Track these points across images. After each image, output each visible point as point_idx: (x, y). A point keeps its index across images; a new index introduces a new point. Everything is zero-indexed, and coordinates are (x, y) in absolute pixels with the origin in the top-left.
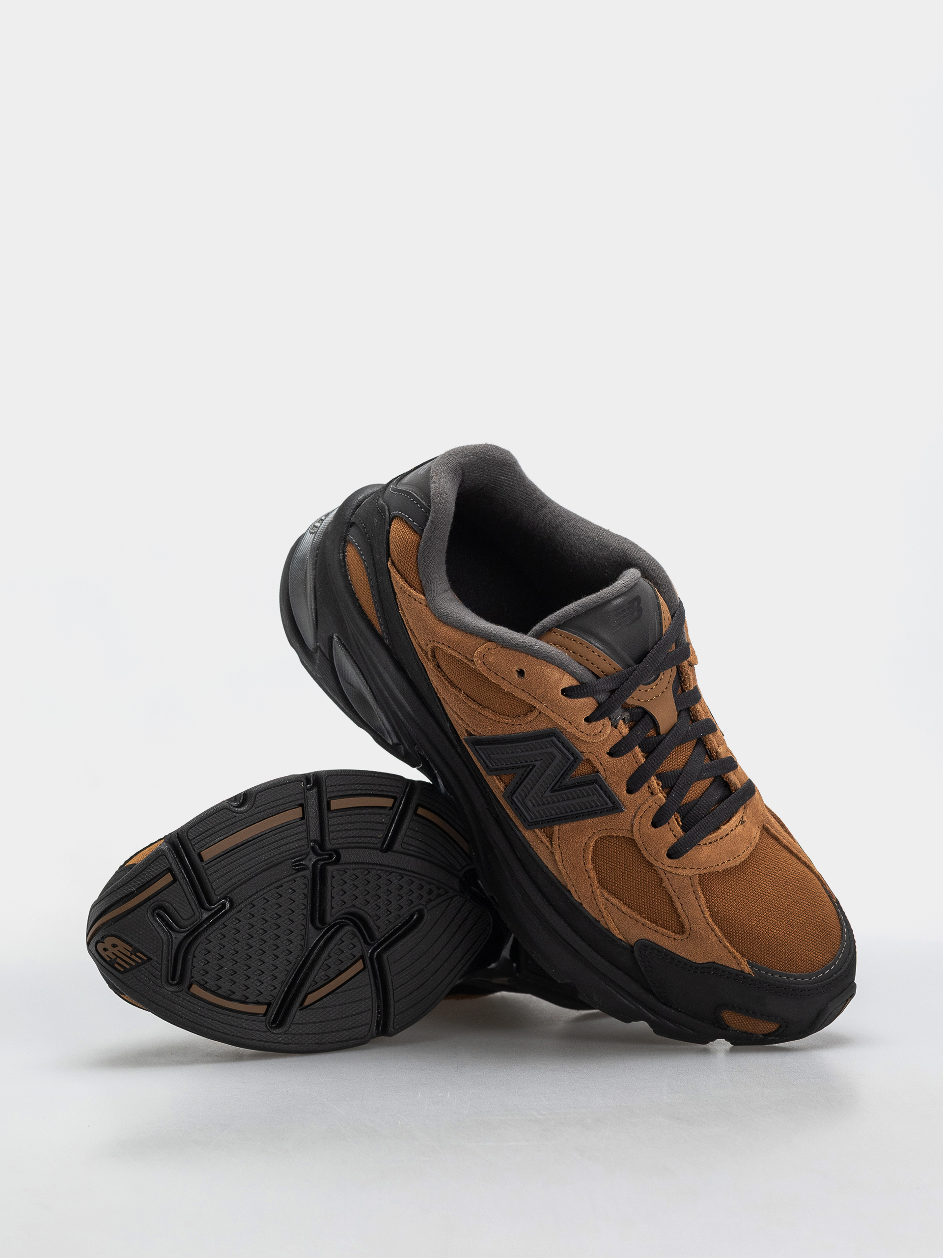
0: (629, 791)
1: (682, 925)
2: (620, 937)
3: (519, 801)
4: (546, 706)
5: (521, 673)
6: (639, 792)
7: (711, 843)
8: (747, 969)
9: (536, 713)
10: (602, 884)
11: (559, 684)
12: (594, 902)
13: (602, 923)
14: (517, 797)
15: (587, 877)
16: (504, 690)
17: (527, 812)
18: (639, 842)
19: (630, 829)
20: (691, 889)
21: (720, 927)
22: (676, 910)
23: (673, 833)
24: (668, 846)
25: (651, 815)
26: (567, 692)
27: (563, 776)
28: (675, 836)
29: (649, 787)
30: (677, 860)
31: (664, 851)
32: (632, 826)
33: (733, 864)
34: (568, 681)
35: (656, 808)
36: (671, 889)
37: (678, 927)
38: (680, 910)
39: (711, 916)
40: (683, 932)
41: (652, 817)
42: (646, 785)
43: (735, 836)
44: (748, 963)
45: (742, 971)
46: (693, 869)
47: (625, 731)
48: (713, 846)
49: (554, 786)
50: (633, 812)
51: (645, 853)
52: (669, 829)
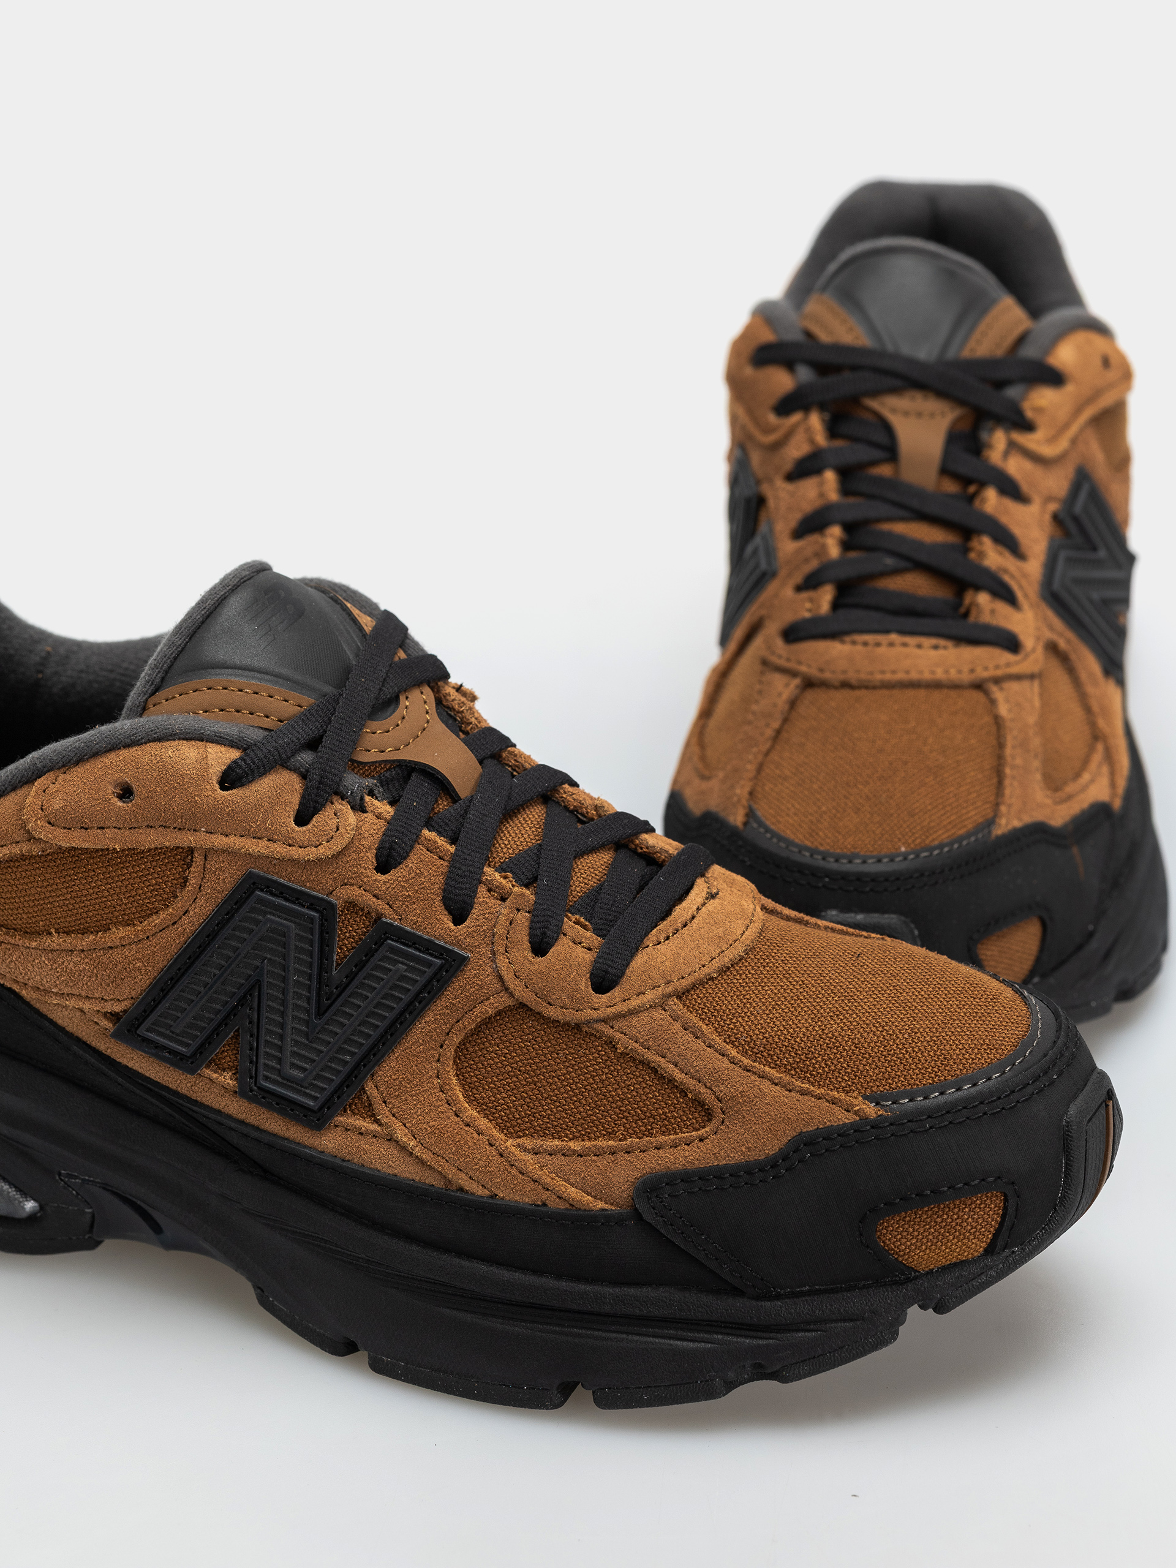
0: (459, 919)
1: (699, 1103)
2: (601, 1205)
3: (275, 1082)
4: (207, 832)
5: (126, 793)
6: (476, 906)
7: (668, 938)
8: (871, 1110)
9: (198, 857)
10: (510, 1129)
11: (206, 770)
12: (514, 1171)
13: (554, 1204)
14: (266, 1078)
15: (475, 1135)
16: (115, 849)
17: (298, 1092)
18: (529, 998)
19: (498, 986)
20: (677, 1026)
21: (772, 1065)
22: (671, 1081)
23: (583, 947)
24: (586, 971)
25: (522, 935)
26: (230, 779)
27: (323, 968)
28: (589, 949)
29: (490, 890)
30: (617, 989)
31: (584, 985)
32: (500, 978)
33: (730, 955)
34: (221, 757)
35: (523, 919)
36: (640, 1049)
37: (696, 1115)
38: (679, 1076)
39: (745, 1053)
40: (709, 1115)
41: (526, 938)
42: (482, 890)
43: (710, 913)
44: (865, 1097)
45: (865, 1119)
46: (659, 987)
47: (386, 809)
48: (675, 940)
49: (318, 1002)
50: (485, 951)
51: (552, 1012)
52: (571, 944)
